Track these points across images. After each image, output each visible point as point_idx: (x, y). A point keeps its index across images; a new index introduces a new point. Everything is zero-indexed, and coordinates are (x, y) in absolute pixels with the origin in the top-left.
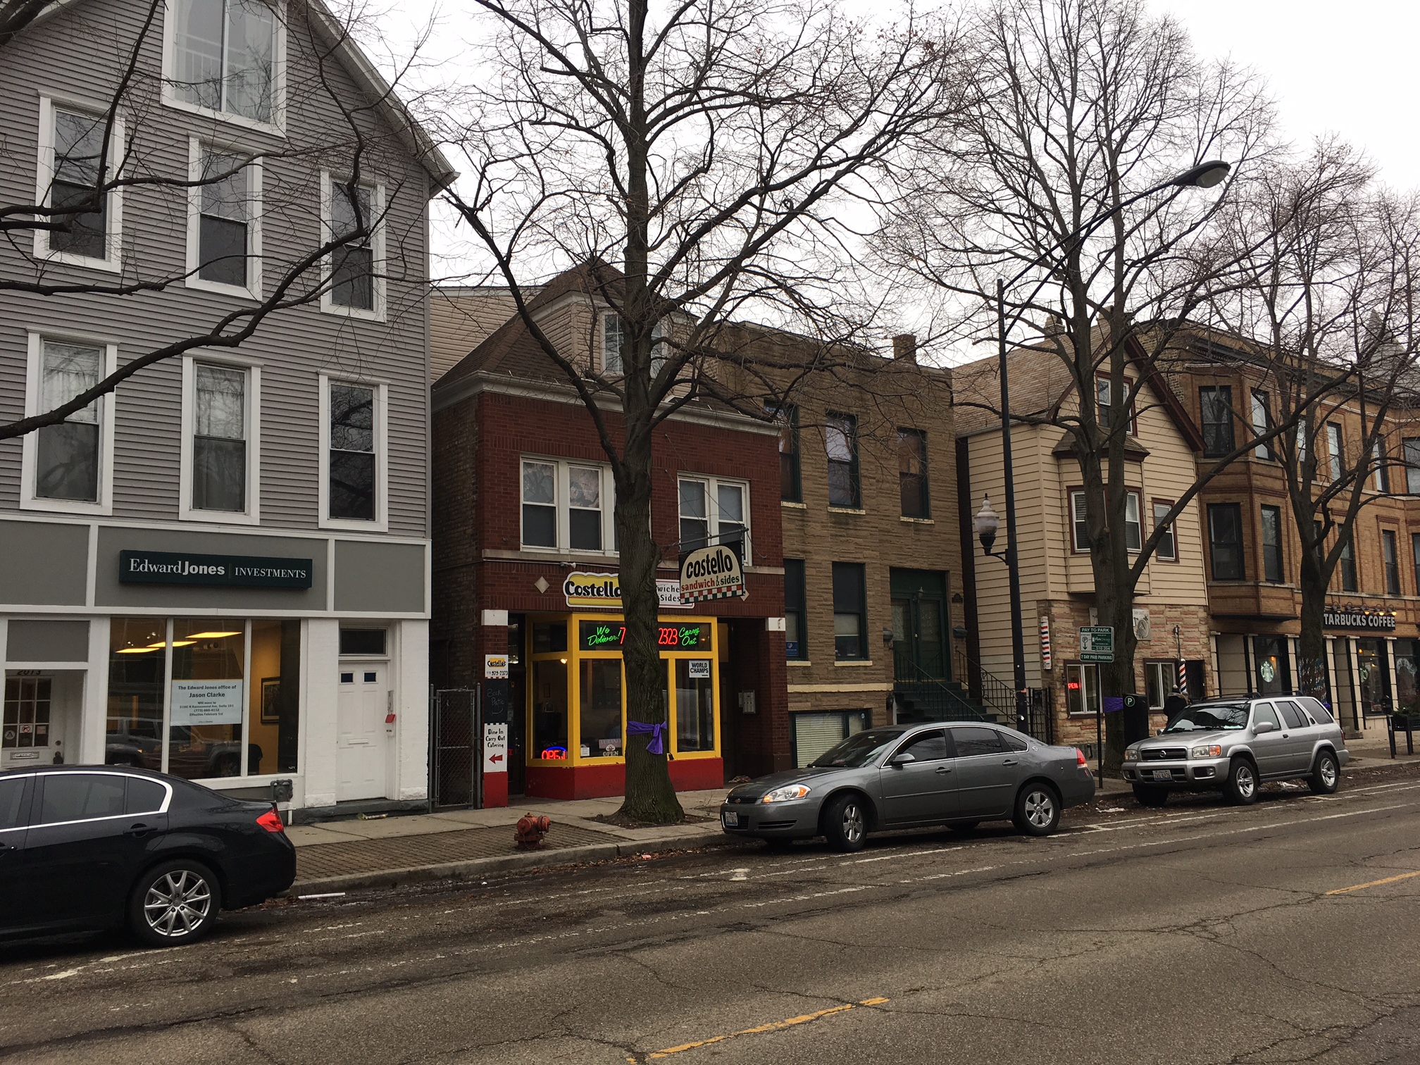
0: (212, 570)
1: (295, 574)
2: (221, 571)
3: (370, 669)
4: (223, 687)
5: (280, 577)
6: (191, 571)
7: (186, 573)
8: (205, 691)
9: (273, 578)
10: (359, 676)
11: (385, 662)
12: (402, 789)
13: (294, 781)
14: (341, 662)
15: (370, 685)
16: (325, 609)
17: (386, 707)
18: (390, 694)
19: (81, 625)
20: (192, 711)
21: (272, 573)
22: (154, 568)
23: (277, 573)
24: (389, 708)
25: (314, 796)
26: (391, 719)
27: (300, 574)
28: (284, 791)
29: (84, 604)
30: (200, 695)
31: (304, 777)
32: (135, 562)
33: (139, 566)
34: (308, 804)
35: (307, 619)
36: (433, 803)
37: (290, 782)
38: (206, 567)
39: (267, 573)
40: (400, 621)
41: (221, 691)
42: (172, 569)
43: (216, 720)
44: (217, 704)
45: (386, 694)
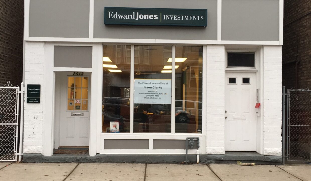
0: (151, 17)
1: (197, 18)
2: (156, 17)
3: (246, 76)
4: (161, 83)
5: (189, 20)
6: (140, 18)
7: (137, 19)
8: (152, 86)
9: (185, 21)
10: (239, 80)
11: (255, 72)
12: (265, 149)
13: (200, 139)
14: (227, 72)
15: (246, 85)
16: (216, 39)
17: (256, 98)
18: (258, 91)
19: (88, 48)
20: (145, 96)
21: (184, 18)
22: (121, 17)
23: (187, 18)
24: (257, 100)
25: (212, 148)
26: (258, 106)
27: (200, 18)
28: (194, 143)
29: (88, 37)
30: (149, 88)
31: (205, 136)
32: (111, 13)
33: (113, 16)
34: (209, 152)
35: (206, 45)
36: (286, 158)
37: (198, 138)
38: (147, 15)
39: (181, 18)
40: (263, 46)
41: (160, 86)
42: (130, 17)
43: (158, 102)
44: (158, 93)
45: (255, 91)
